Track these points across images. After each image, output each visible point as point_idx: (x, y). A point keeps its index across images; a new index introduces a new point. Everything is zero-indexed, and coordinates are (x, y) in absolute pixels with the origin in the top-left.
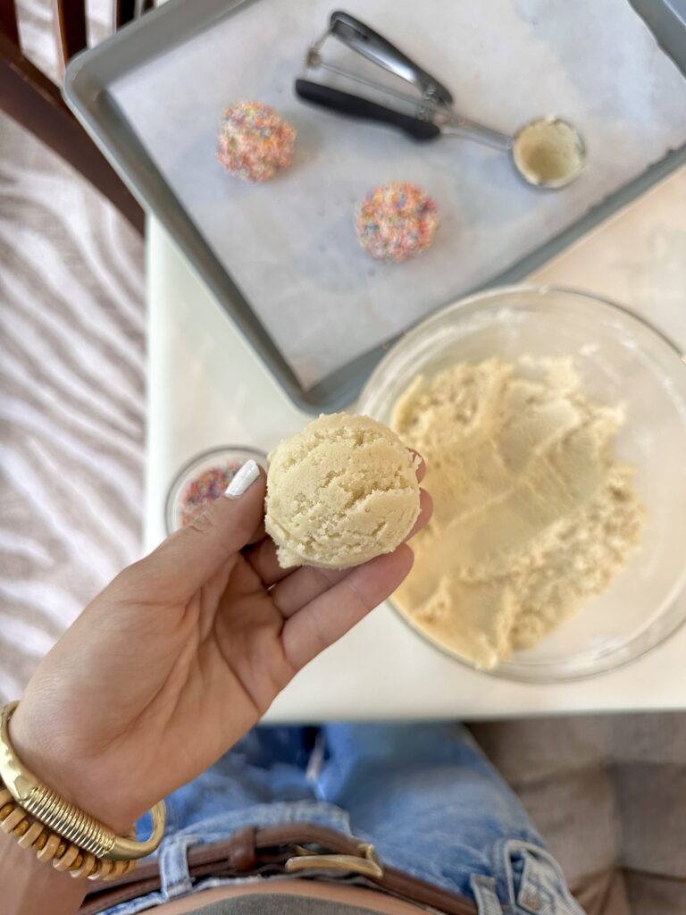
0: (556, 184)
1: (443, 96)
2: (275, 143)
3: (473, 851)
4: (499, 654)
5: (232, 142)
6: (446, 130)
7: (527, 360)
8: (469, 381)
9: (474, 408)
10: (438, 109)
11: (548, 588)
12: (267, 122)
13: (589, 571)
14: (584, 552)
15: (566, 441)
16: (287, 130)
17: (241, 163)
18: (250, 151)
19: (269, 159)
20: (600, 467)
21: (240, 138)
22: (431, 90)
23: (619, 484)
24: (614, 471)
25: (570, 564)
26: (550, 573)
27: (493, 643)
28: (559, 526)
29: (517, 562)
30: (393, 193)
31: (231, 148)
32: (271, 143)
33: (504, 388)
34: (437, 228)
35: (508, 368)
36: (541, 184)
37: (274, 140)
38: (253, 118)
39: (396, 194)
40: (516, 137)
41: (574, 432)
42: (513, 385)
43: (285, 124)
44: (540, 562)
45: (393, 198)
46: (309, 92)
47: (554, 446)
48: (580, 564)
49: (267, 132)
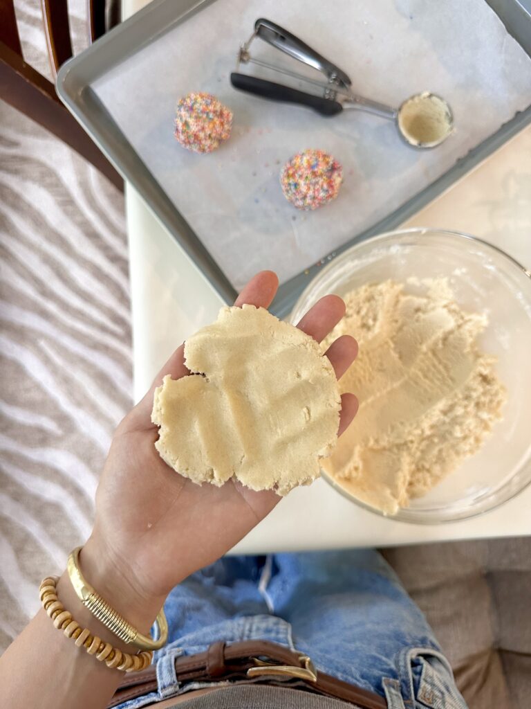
0: (431, 145)
1: (343, 80)
2: (218, 122)
3: (384, 659)
4: (400, 504)
5: (186, 124)
6: (346, 106)
7: (413, 280)
8: (370, 299)
9: (375, 319)
10: (339, 90)
11: (435, 451)
12: (211, 108)
13: (465, 438)
14: (461, 424)
15: (445, 339)
16: (225, 112)
17: (193, 139)
18: (199, 131)
19: (213, 135)
20: (471, 358)
21: (191, 121)
22: (334, 76)
23: (485, 372)
24: (481, 361)
25: (451, 433)
26: (436, 440)
27: (395, 495)
28: (441, 405)
29: (411, 433)
30: (308, 158)
31: (185, 128)
32: (215, 123)
33: (397, 302)
34: (342, 182)
35: (400, 287)
36: (420, 145)
37: (217, 121)
38: (201, 104)
39: (311, 158)
40: (400, 109)
41: (451, 332)
42: (403, 299)
43: (224, 108)
44: (428, 432)
45: (308, 161)
46: (241, 83)
47: (436, 344)
48: (458, 433)
49: (211, 115)
